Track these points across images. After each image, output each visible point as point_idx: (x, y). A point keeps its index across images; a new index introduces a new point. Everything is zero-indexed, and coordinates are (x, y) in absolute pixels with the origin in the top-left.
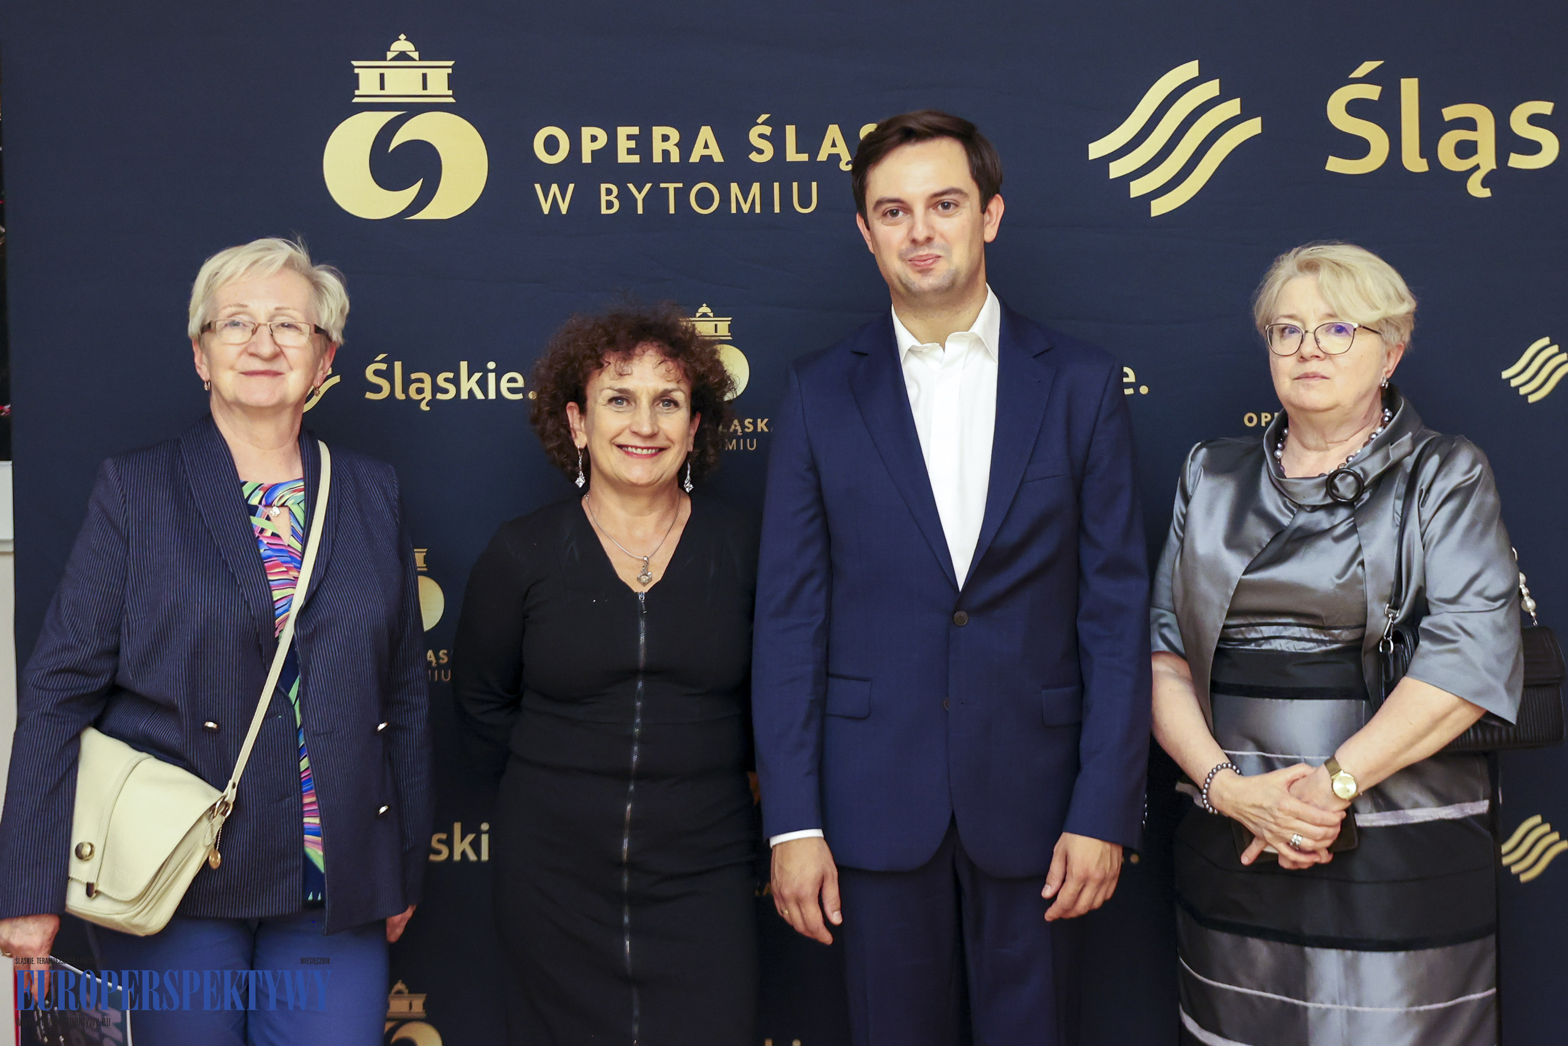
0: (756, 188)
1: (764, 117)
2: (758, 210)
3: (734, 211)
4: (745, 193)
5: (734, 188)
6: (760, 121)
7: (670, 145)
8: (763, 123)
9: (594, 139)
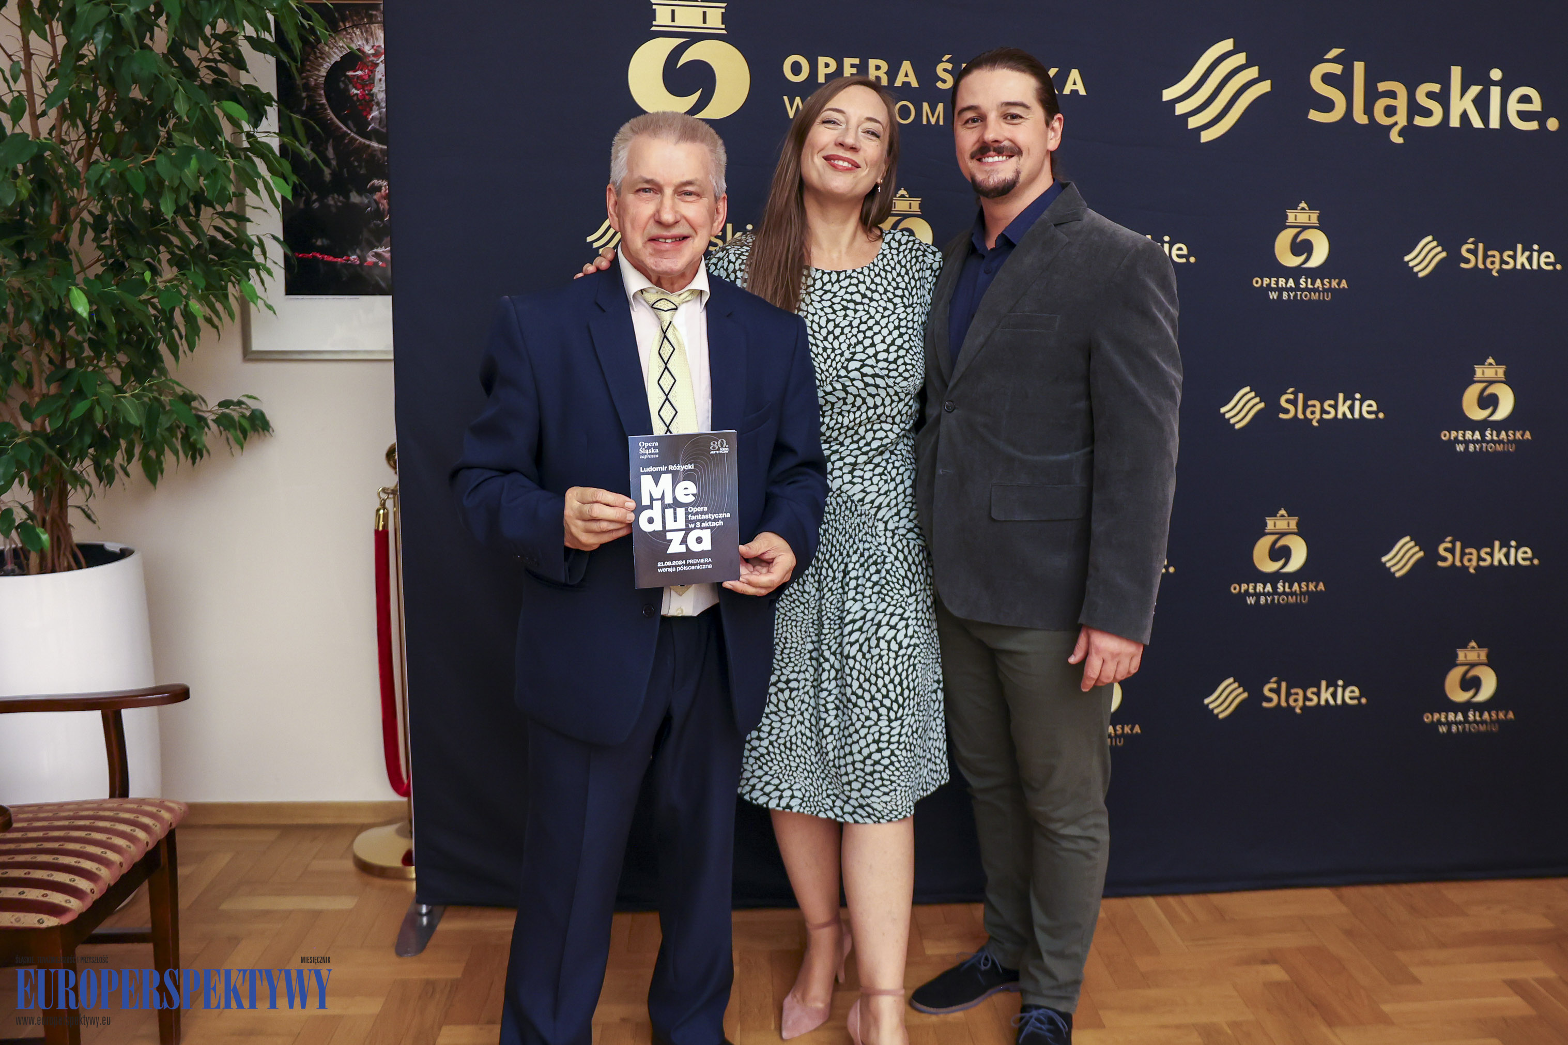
0: (940, 107)
1: (947, 57)
2: (941, 123)
3: (925, 122)
4: (933, 109)
5: (926, 106)
6: (944, 59)
7: (882, 74)
8: (947, 61)
9: (827, 65)
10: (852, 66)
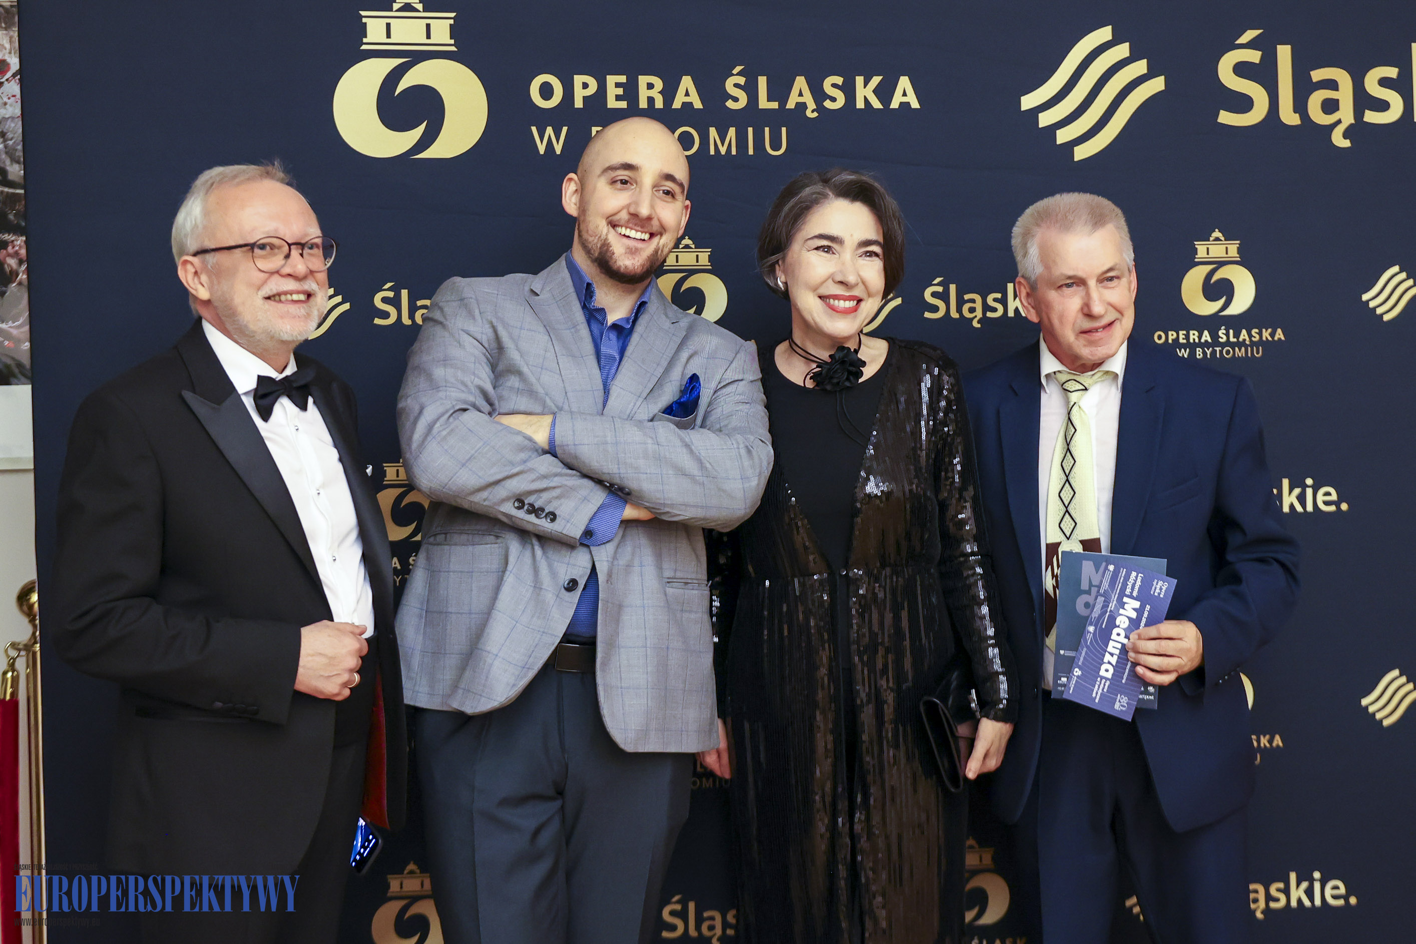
0: (732, 132)
1: (738, 69)
2: (734, 152)
3: (712, 152)
4: (723, 137)
5: (713, 132)
6: (735, 71)
7: (655, 93)
8: (738, 74)
9: (585, 86)
10: (618, 85)
